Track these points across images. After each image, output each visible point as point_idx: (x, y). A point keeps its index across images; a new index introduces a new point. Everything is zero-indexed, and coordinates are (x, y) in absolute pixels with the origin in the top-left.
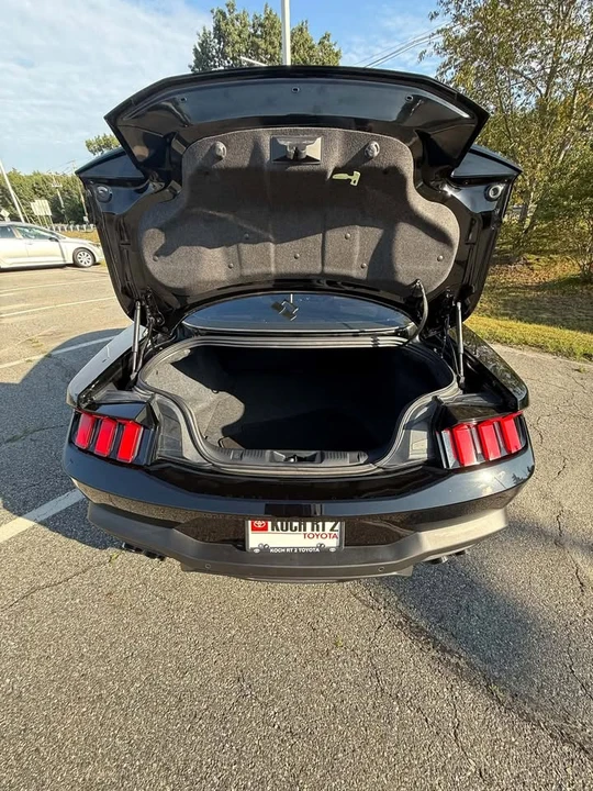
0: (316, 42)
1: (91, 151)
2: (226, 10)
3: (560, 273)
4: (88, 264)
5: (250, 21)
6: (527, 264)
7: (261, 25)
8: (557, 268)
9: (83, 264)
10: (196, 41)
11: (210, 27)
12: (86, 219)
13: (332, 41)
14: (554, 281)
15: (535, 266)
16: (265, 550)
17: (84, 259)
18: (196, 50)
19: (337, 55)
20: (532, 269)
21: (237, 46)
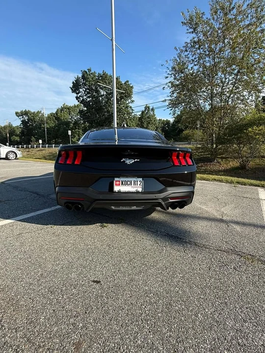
0: (123, 82)
1: (18, 116)
2: (87, 71)
3: (232, 165)
4: (13, 158)
5: (97, 75)
6: (218, 162)
7: (101, 76)
8: (231, 163)
9: (10, 158)
10: (74, 80)
11: (80, 75)
12: (8, 144)
13: (129, 83)
14: (230, 168)
15: (221, 163)
16: (119, 192)
17: (11, 156)
18: (73, 83)
19: (132, 87)
20: (221, 164)
21: (91, 82)
